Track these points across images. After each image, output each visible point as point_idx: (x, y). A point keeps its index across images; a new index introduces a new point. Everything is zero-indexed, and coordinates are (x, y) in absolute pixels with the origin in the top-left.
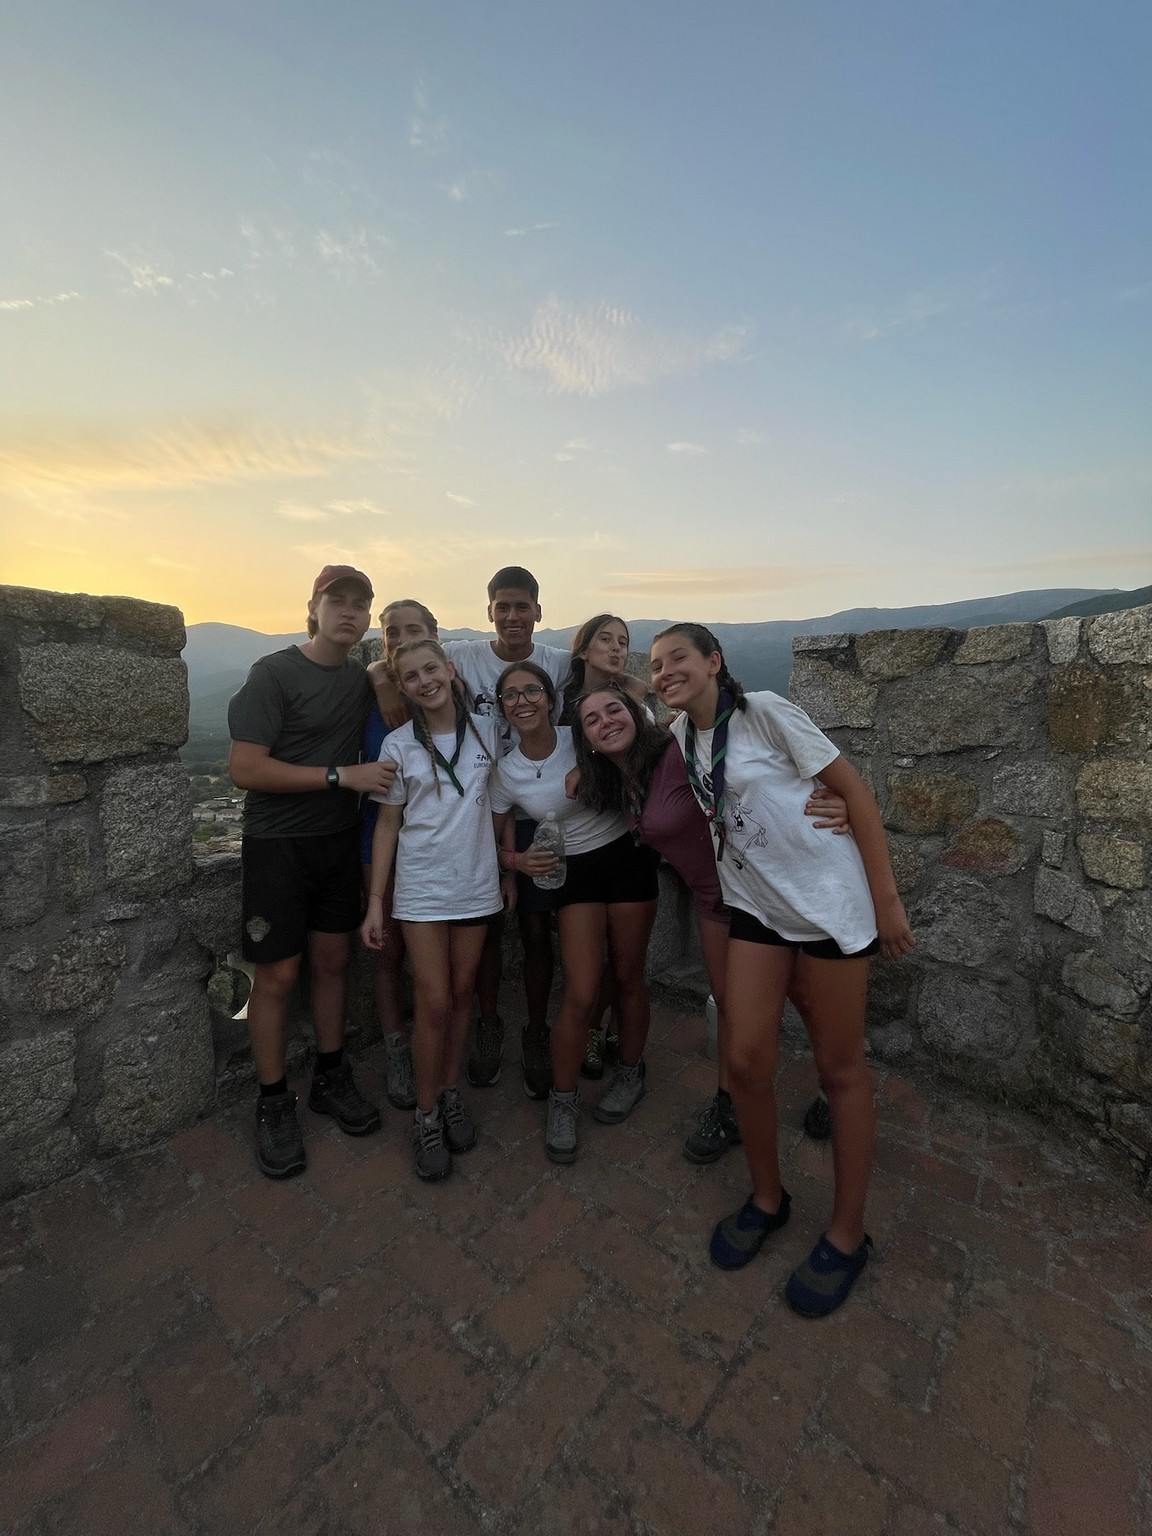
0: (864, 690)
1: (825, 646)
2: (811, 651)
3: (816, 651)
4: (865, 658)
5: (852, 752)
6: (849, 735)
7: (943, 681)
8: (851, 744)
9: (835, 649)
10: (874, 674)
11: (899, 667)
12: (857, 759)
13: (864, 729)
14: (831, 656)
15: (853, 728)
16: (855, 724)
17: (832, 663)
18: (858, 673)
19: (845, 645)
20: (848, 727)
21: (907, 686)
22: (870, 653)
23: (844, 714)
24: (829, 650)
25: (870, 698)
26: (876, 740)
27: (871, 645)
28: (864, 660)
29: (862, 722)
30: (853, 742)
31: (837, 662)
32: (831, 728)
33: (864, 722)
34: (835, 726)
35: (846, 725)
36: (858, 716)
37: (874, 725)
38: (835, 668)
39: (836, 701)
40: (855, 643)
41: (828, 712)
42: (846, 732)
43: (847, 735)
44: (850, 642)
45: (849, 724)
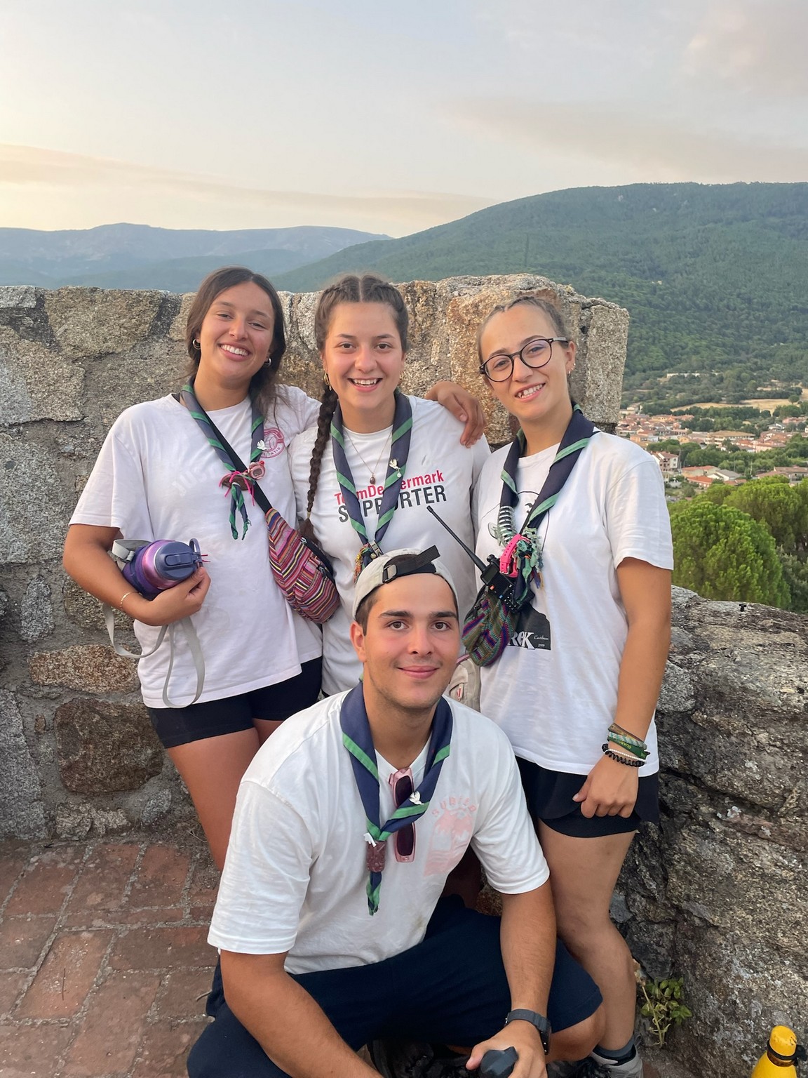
0: (66, 369)
1: (2, 303)
4: (61, 324)
5: (61, 454)
6: (53, 430)
7: (160, 361)
8: (57, 443)
9: (18, 309)
10: (76, 347)
11: (105, 340)
12: (68, 462)
13: (71, 422)
14: (13, 319)
15: (58, 422)
16: (59, 415)
17: (16, 329)
18: (55, 346)
19: (31, 304)
20: (51, 420)
21: (120, 365)
22: (66, 318)
23: (42, 403)
24: (9, 310)
25: (75, 380)
26: (89, 438)
27: (67, 307)
28: (60, 327)
29: (68, 414)
30: (60, 441)
31: (24, 328)
32: (27, 422)
33: (72, 414)
34: (33, 419)
35: (47, 417)
36: (63, 405)
37: (85, 417)
38: (22, 337)
39: (30, 383)
40: (44, 303)
41: (20, 399)
42: (49, 427)
43: (51, 431)
44: (37, 300)
45: (50, 416)
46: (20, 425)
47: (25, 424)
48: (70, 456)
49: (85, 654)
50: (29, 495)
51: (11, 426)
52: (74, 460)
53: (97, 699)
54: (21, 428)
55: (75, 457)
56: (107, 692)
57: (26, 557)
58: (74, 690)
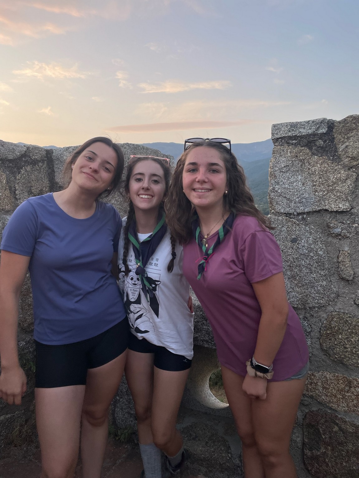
0: (343, 174)
1: (304, 132)
2: (290, 138)
3: (295, 138)
4: (343, 142)
5: (330, 235)
6: (327, 218)
8: (329, 227)
9: (314, 134)
10: (352, 158)
12: (335, 241)
13: (342, 212)
14: (310, 142)
15: (331, 212)
16: (334, 207)
17: (310, 149)
18: (336, 158)
19: (324, 130)
20: (326, 210)
22: (348, 138)
23: (322, 198)
24: (309, 135)
25: (349, 182)
26: (354, 223)
27: (350, 130)
28: (342, 145)
29: (340, 206)
30: (332, 225)
31: (316, 148)
32: (310, 212)
33: (343, 206)
34: (314, 210)
35: (324, 208)
36: (337, 200)
37: (352, 208)
38: (313, 154)
39: (315, 185)
40: (333, 128)
41: (307, 196)
42: (324, 215)
43: (325, 218)
44: (328, 128)
45: (327, 207)
46: (304, 213)
47: (308, 213)
48: (337, 236)
49: (331, 379)
50: (305, 261)
51: (299, 214)
52: (340, 239)
53: (337, 415)
54: (305, 216)
55: (340, 237)
56: (345, 412)
57: (297, 303)
58: (320, 403)
